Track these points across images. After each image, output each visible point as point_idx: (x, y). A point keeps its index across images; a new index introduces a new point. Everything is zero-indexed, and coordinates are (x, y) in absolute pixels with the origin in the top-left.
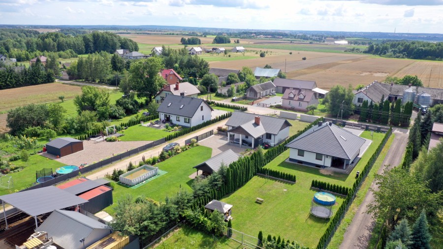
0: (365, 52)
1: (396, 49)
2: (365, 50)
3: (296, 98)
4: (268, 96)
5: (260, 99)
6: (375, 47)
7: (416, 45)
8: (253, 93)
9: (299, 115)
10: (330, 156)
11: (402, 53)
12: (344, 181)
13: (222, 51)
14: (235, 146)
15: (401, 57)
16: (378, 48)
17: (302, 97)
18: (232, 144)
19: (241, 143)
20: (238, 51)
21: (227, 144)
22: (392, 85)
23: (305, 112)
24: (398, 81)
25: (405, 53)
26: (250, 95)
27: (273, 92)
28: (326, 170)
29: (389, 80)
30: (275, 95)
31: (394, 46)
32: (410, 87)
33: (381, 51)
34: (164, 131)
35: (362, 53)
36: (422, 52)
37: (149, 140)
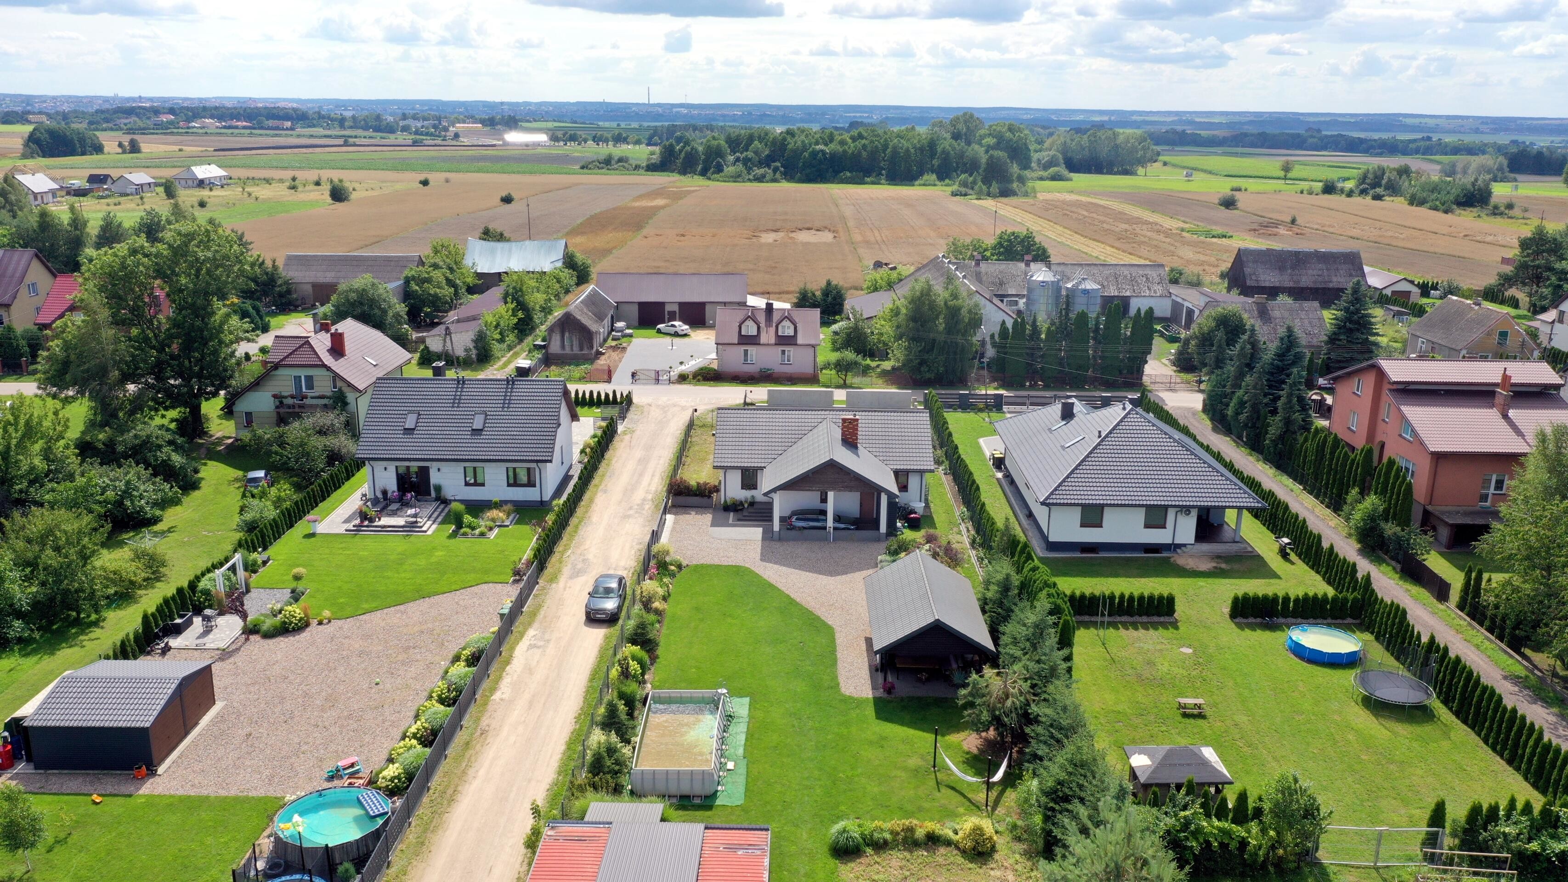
0: (652, 168)
1: (750, 154)
2: (648, 159)
3: (769, 336)
4: (614, 343)
5: (603, 357)
6: (681, 151)
7: (803, 137)
8: (574, 338)
9: (840, 395)
10: (1193, 507)
11: (769, 166)
12: (1279, 577)
13: (142, 185)
14: (806, 539)
15: (768, 177)
16: (691, 153)
17: (787, 329)
18: (793, 533)
19: (830, 523)
20: (201, 183)
21: (772, 539)
22: (977, 264)
23: (812, 379)
24: (985, 250)
25: (778, 164)
26: (563, 346)
27: (620, 324)
28: (1191, 556)
29: (956, 250)
30: (631, 336)
31: (738, 144)
32: (1028, 265)
33: (706, 161)
34: (454, 535)
35: (642, 171)
36: (826, 158)
37: (453, 587)
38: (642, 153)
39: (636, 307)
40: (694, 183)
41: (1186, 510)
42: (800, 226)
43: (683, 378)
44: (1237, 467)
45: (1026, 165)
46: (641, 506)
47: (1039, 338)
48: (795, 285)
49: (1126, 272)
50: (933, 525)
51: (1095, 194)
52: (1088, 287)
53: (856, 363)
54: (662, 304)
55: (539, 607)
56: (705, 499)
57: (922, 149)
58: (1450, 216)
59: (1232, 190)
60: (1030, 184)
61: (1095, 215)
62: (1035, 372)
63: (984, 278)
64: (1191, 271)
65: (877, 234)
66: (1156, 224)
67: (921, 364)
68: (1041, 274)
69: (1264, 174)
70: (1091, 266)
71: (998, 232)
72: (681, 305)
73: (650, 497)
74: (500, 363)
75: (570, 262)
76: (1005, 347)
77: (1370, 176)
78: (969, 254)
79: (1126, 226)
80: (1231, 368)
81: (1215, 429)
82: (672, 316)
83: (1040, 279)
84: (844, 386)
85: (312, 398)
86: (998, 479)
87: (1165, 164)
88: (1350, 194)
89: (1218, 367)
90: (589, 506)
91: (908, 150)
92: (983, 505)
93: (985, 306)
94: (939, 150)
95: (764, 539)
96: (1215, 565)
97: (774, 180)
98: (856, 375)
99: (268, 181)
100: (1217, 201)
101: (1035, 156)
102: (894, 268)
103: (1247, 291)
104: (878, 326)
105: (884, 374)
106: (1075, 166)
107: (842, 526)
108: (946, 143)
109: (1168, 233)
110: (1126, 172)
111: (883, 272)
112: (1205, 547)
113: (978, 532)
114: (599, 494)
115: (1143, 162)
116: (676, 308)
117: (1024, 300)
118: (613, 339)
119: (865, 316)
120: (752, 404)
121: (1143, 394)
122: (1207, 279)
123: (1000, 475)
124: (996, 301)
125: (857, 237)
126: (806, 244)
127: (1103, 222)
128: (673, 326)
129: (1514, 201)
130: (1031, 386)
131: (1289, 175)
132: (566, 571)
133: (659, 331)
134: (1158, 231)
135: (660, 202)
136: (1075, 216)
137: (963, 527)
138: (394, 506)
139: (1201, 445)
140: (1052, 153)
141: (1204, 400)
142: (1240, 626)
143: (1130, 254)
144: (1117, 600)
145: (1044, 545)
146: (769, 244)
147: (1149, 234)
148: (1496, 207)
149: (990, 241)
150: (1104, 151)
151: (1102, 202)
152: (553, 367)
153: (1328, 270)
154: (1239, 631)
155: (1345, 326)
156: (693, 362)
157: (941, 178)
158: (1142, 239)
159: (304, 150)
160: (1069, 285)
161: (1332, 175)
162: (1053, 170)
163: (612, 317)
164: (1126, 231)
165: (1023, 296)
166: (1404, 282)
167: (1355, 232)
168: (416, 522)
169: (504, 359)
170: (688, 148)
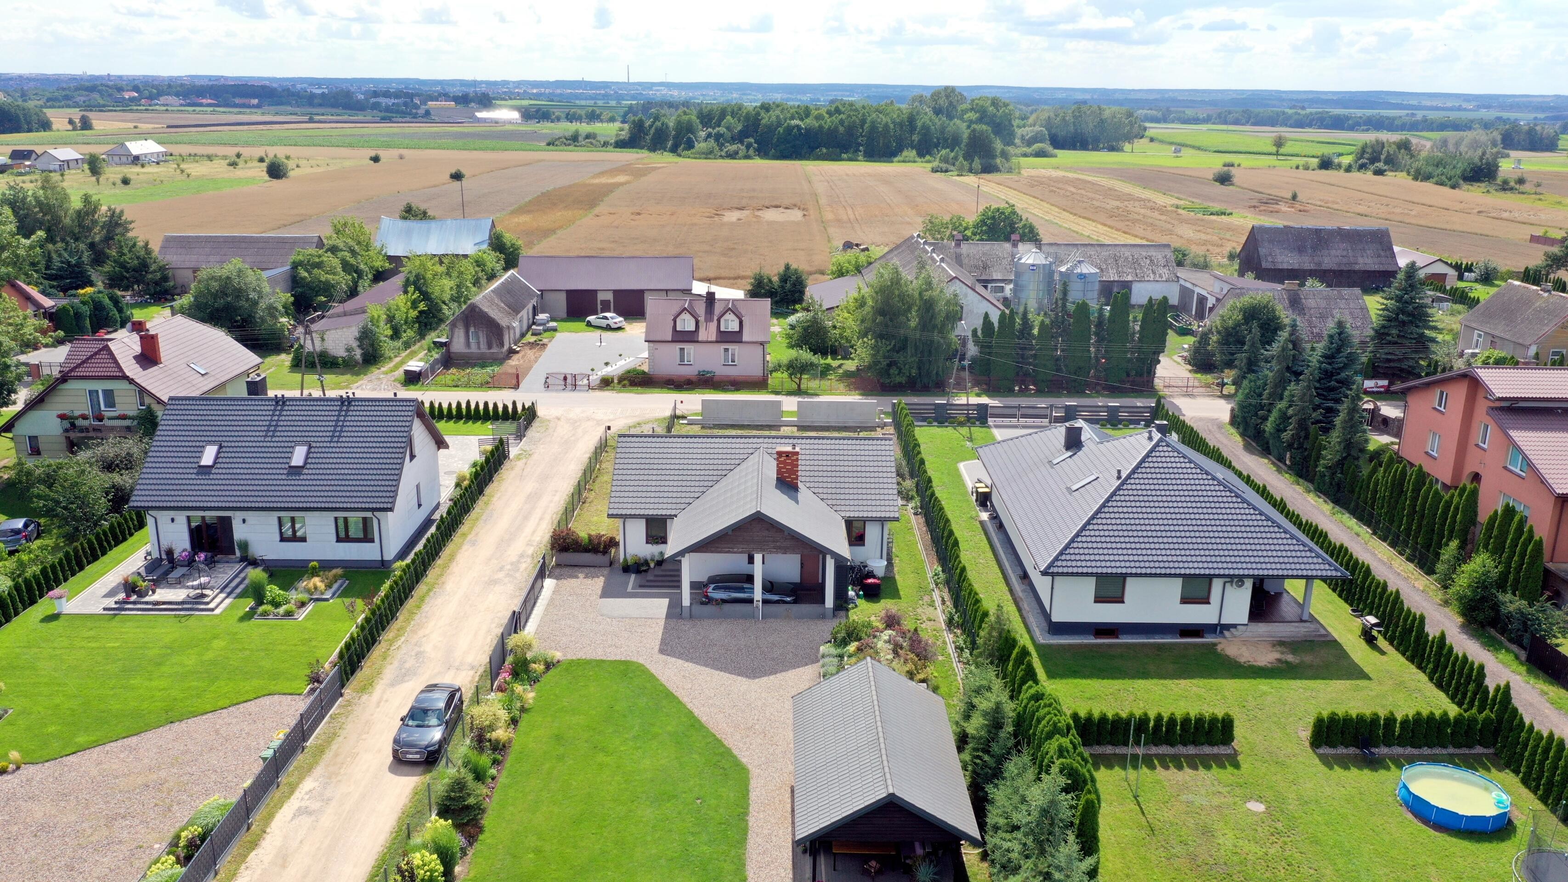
0: (621, 144)
1: (722, 130)
2: (617, 135)
3: (708, 332)
4: (532, 339)
5: (516, 357)
6: (651, 126)
7: (778, 112)
8: (481, 334)
9: (790, 404)
10: (1248, 576)
11: (742, 143)
12: (1367, 677)
13: (68, 162)
14: (726, 617)
15: (741, 154)
16: (661, 129)
17: (731, 324)
18: (709, 609)
19: (758, 594)
20: (136, 160)
21: (680, 616)
22: (958, 245)
23: (759, 384)
24: (966, 229)
25: (752, 140)
26: (468, 344)
27: (542, 317)
28: (1245, 642)
29: (933, 228)
30: (555, 330)
31: (711, 120)
32: (1015, 245)
33: (676, 137)
34: (249, 616)
35: (610, 148)
36: (801, 134)
37: (221, 704)
38: (610, 130)
39: (563, 297)
40: (663, 160)
41: (1238, 580)
42: (767, 204)
43: (606, 383)
44: (1290, 507)
45: (1009, 141)
46: (515, 565)
47: (1030, 334)
48: (750, 268)
49: (1127, 254)
50: (895, 594)
51: (1082, 170)
52: (1085, 271)
53: (812, 364)
54: (594, 293)
55: (331, 737)
56: (600, 556)
57: (901, 125)
58: (1457, 191)
59: (1225, 165)
60: (1014, 160)
61: (1083, 192)
62: (1027, 374)
63: (965, 261)
64: (1196, 251)
65: (850, 212)
66: (1149, 201)
67: (890, 365)
68: (1029, 256)
69: (1255, 150)
70: (1088, 246)
71: (981, 209)
72: (616, 293)
73: (530, 551)
74: (391, 365)
75: (497, 244)
76: (990, 347)
77: (1369, 150)
78: (948, 233)
79: (1118, 203)
80: (1269, 373)
81: (1248, 448)
82: (606, 307)
83: (1030, 261)
84: (799, 392)
85: (109, 419)
86: (982, 523)
87: (1152, 140)
88: (1348, 169)
89: (1251, 370)
90: (446, 566)
91: (886, 125)
92: (963, 569)
93: (966, 295)
94: (919, 124)
95: (669, 616)
96: (1278, 656)
97: (747, 157)
98: (814, 377)
99: (210, 158)
100: (1211, 177)
101: (1019, 132)
102: (867, 249)
103: (1264, 274)
104: (840, 319)
105: (848, 375)
106: (1059, 143)
107: (776, 598)
108: (927, 117)
109: (1162, 210)
110: (1112, 149)
111: (851, 254)
112: (1262, 628)
113: (956, 606)
114: (465, 547)
115: (1130, 137)
116: (610, 297)
117: (1011, 286)
118: (533, 334)
119: (824, 308)
120: (684, 417)
121: (1158, 402)
122: (1214, 261)
123: (985, 516)
124: (979, 288)
125: (829, 216)
126: (770, 223)
127: (1093, 199)
128: (606, 318)
129: (1525, 176)
130: (1021, 390)
131: (1282, 150)
132: (389, 673)
133: (589, 324)
134: (1152, 209)
135: (621, 179)
136: (1062, 192)
137: (936, 596)
138: (179, 572)
139: (1240, 474)
140: (1037, 128)
141: (1232, 410)
142: (1327, 761)
143: (1125, 233)
144: (1152, 724)
145: (1045, 625)
146: (732, 224)
147: (1143, 211)
148: (1505, 182)
149: (971, 219)
150: (1089, 127)
151: (1090, 178)
152: (453, 370)
153: (1353, 250)
154: (1325, 769)
155: (1396, 319)
156: (622, 363)
157: (921, 154)
158: (1136, 217)
159: (261, 127)
160: (1063, 269)
161: (1327, 150)
162: (1037, 146)
163: (534, 308)
164: (1118, 208)
165: (1010, 281)
166: (1439, 264)
167: (1361, 209)
168: (203, 596)
169: (398, 359)
170: (658, 124)
